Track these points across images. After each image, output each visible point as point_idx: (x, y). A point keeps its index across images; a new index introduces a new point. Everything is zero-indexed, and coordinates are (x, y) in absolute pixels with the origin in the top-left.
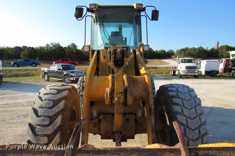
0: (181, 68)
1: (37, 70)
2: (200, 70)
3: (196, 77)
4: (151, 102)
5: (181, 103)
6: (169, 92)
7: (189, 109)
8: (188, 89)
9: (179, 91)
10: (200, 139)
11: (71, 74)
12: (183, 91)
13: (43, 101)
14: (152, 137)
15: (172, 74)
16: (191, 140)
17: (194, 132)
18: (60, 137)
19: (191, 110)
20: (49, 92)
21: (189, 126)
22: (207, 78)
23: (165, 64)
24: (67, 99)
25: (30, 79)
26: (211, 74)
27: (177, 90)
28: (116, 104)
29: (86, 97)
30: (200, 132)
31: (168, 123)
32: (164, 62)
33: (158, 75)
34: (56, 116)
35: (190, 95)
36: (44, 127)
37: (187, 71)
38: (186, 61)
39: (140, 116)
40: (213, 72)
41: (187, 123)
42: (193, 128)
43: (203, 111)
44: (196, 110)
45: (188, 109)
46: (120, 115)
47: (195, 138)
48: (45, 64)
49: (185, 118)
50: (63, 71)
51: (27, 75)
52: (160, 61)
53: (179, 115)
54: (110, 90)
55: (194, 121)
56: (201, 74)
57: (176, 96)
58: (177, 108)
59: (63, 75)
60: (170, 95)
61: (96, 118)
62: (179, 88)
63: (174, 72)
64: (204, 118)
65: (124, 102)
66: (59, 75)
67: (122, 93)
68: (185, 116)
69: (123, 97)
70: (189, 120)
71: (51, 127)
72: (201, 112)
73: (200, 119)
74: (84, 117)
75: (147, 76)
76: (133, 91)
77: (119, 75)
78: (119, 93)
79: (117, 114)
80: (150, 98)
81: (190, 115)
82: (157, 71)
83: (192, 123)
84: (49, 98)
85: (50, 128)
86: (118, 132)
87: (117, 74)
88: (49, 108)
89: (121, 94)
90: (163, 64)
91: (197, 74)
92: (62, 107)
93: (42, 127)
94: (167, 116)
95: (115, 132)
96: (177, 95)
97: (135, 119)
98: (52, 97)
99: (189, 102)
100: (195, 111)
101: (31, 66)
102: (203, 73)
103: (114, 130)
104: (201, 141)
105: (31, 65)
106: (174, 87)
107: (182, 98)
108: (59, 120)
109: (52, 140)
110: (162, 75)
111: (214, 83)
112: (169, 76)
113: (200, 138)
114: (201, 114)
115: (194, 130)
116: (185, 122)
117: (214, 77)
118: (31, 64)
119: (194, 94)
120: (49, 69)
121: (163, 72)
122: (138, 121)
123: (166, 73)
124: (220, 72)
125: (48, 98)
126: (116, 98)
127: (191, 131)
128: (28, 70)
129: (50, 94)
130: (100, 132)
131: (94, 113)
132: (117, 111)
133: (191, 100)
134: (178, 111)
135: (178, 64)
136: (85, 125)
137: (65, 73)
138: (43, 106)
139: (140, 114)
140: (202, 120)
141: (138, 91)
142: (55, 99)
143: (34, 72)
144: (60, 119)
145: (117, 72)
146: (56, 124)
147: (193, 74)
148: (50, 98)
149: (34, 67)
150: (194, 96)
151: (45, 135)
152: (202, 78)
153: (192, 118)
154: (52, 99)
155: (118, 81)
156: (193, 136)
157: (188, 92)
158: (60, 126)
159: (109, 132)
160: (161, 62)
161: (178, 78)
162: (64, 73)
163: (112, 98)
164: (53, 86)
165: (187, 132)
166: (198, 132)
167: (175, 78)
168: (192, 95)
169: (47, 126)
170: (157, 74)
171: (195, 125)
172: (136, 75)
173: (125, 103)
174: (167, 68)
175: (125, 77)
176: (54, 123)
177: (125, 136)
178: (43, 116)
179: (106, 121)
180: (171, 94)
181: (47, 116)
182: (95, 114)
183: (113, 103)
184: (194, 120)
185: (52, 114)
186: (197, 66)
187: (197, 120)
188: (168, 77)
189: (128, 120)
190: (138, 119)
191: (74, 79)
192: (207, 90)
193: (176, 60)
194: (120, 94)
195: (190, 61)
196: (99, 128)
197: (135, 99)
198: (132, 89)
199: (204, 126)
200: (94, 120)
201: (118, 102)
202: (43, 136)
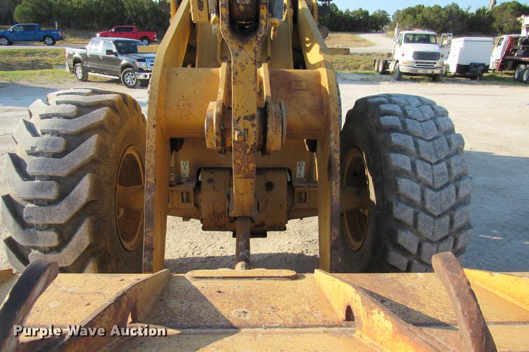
0: (403, 55)
1: (57, 54)
2: (445, 62)
3: (434, 78)
4: (332, 144)
5: (412, 148)
6: (382, 115)
7: (431, 164)
8: (433, 109)
9: (410, 113)
10: (450, 240)
11: (137, 63)
12: (421, 115)
13: (39, 136)
14: (331, 236)
15: (380, 69)
16: (428, 240)
17: (437, 221)
18: (90, 231)
19: (438, 166)
20: (53, 112)
21: (428, 206)
22: (460, 82)
23: (365, 46)
24: (106, 130)
25: (41, 74)
26: (471, 73)
27: (405, 112)
28: (235, 150)
29: (154, 126)
30: (452, 222)
31: (373, 197)
32: (364, 40)
33: (347, 71)
34: (76, 175)
35: (437, 126)
36: (43, 205)
37: (417, 63)
38: (417, 39)
39: (303, 175)
40: (475, 69)
41: (423, 199)
42: (437, 213)
43: (466, 170)
44: (449, 167)
45: (429, 162)
46: (247, 178)
47: (439, 236)
48: (77, 39)
49: (418, 186)
50: (120, 57)
51: (34, 66)
52: (354, 39)
53: (405, 178)
54: (219, 109)
55: (440, 195)
56: (446, 73)
57: (401, 128)
58: (400, 161)
59: (120, 67)
60: (383, 124)
61: (188, 180)
62: (409, 105)
63: (386, 65)
64: (467, 187)
65: (257, 144)
66: (109, 67)
67: (252, 117)
68: (419, 181)
69: (255, 129)
70: (428, 192)
71: (63, 206)
72: (460, 171)
73: (457, 190)
74: (150, 182)
75: (325, 69)
76: (284, 112)
77: (244, 64)
78: (245, 118)
79: (240, 175)
80: (330, 133)
81: (434, 180)
82: (345, 61)
83: (436, 198)
84: (54, 129)
85: (61, 208)
86: (243, 217)
87: (239, 60)
88: (56, 155)
89: (250, 120)
90: (360, 46)
91: (437, 71)
92: (92, 154)
93: (41, 206)
94: (370, 178)
95: (235, 218)
96: (404, 124)
97: (288, 182)
98: (62, 126)
99: (434, 145)
100: (446, 169)
101: (42, 43)
102: (453, 70)
103: (232, 214)
104: (452, 245)
105: (43, 40)
106: (395, 103)
107: (416, 135)
108: (83, 189)
109: (70, 239)
110: (357, 71)
111: (474, 95)
112: (373, 74)
113: (450, 238)
114: (460, 178)
115: (439, 216)
116: (417, 198)
117: (476, 79)
118: (42, 38)
119: (447, 123)
120: (83, 51)
121: (359, 65)
122: (297, 189)
123: (366, 68)
124: (490, 67)
125: (50, 128)
126: (237, 133)
127: (431, 219)
128: (35, 52)
129: (58, 115)
130: (201, 214)
131: (182, 167)
132: (240, 169)
133: (440, 140)
134: (403, 167)
135: (398, 45)
136: (153, 202)
137: (124, 62)
138: (37, 150)
139: (301, 172)
140: (462, 193)
141: (298, 113)
142: (70, 130)
143: (50, 59)
144: (89, 186)
145: (236, 55)
146: (77, 199)
147: (430, 71)
148: (58, 129)
149: (49, 45)
150: (447, 129)
151: (49, 227)
152: (447, 80)
153: (437, 186)
154: (62, 130)
155: (241, 82)
156: (433, 233)
157: (431, 119)
158: (88, 204)
159: (223, 216)
160: (356, 41)
161: (393, 81)
162: (120, 61)
163: (224, 131)
164: (67, 94)
165: (420, 222)
166: (448, 223)
167: (386, 80)
168: (442, 125)
169: (50, 203)
170: (344, 68)
171: (443, 206)
172: (296, 67)
173: (262, 147)
174: (368, 54)
175: (263, 71)
176: (71, 194)
177: (262, 224)
178: (41, 177)
179: (214, 187)
180: (386, 121)
181: (51, 178)
182: (185, 169)
183: (228, 146)
184: (443, 192)
185: (63, 172)
186: (442, 51)
187: (449, 192)
188: (370, 77)
189: (269, 186)
190: (295, 184)
191: (146, 76)
192: (458, 111)
193: (392, 36)
194: (246, 121)
195: (426, 40)
196: (197, 205)
197: (291, 135)
198: (283, 108)
199: (465, 209)
200: (182, 186)
201: (242, 144)
202: (45, 230)
